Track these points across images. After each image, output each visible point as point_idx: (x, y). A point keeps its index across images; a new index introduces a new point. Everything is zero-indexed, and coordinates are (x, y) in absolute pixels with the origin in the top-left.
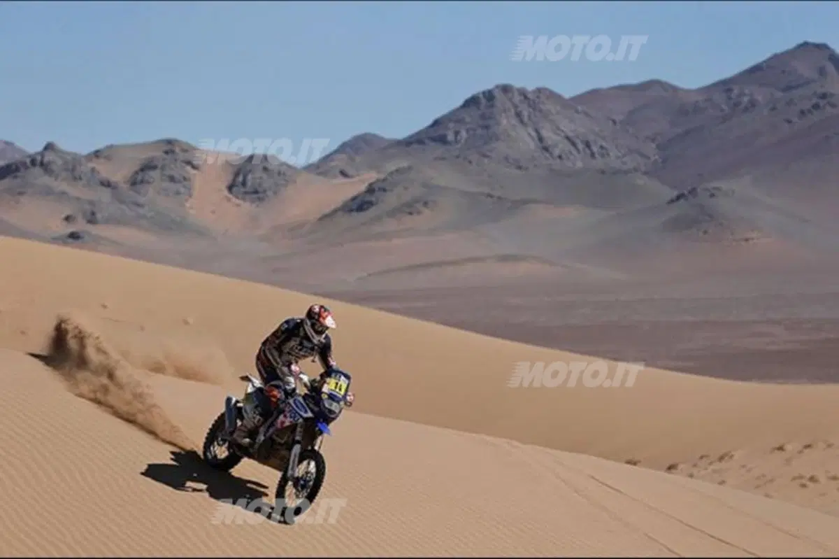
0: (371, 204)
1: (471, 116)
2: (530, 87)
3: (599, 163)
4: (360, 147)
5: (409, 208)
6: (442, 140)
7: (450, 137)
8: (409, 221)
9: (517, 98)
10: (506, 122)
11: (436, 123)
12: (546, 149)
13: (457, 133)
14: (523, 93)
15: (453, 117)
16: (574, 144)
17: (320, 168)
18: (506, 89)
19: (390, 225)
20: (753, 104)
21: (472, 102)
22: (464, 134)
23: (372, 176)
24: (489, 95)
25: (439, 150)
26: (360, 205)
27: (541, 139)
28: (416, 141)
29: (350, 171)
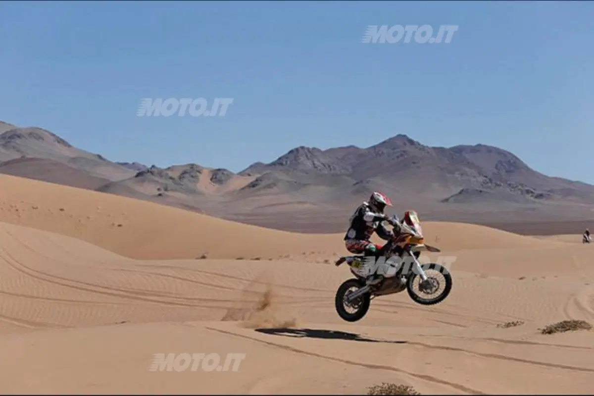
0: (257, 185)
1: (292, 156)
2: (311, 147)
3: (332, 172)
4: (257, 166)
5: (269, 186)
6: (282, 164)
7: (284, 163)
8: (269, 190)
9: (306, 150)
10: (302, 158)
11: (280, 159)
12: (316, 167)
13: (286, 162)
14: (308, 149)
15: (285, 157)
16: (324, 166)
17: (241, 174)
18: (302, 148)
19: (262, 192)
20: (383, 153)
21: (291, 152)
22: (289, 162)
23: (259, 176)
24: (297, 150)
25: (281, 167)
26: (253, 185)
27: (314, 164)
28: (273, 164)
29: (251, 174)
